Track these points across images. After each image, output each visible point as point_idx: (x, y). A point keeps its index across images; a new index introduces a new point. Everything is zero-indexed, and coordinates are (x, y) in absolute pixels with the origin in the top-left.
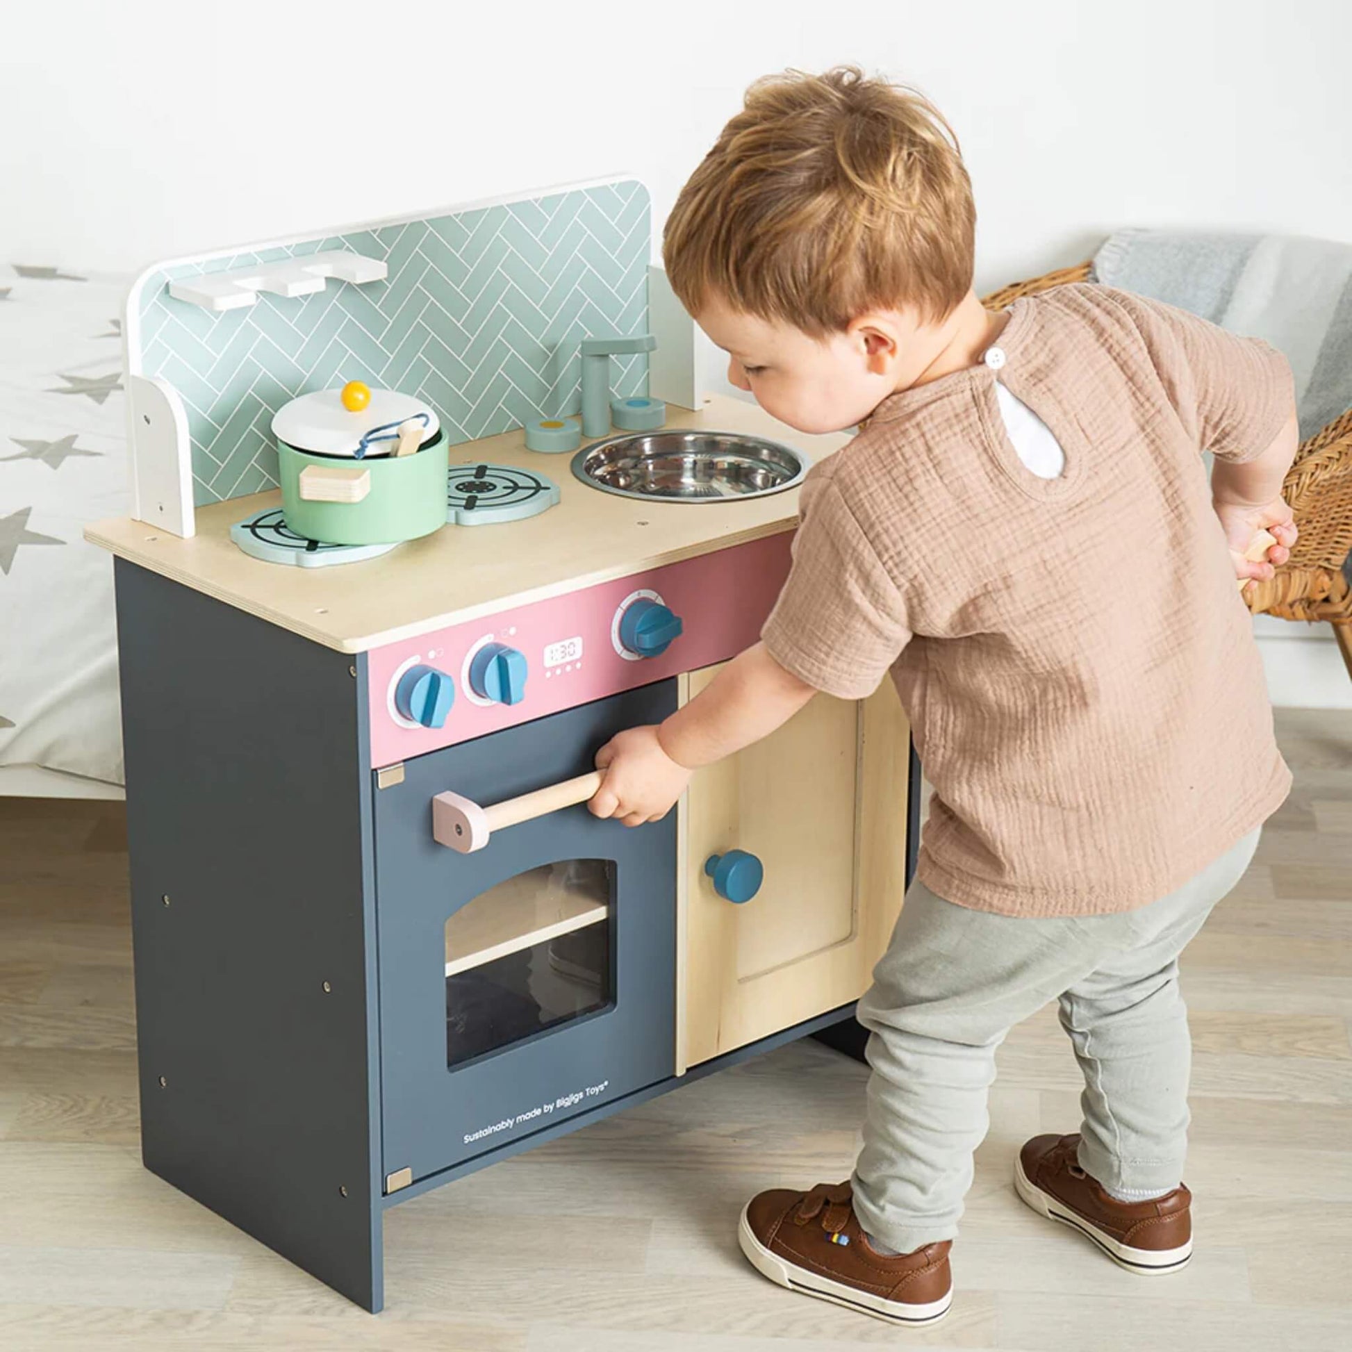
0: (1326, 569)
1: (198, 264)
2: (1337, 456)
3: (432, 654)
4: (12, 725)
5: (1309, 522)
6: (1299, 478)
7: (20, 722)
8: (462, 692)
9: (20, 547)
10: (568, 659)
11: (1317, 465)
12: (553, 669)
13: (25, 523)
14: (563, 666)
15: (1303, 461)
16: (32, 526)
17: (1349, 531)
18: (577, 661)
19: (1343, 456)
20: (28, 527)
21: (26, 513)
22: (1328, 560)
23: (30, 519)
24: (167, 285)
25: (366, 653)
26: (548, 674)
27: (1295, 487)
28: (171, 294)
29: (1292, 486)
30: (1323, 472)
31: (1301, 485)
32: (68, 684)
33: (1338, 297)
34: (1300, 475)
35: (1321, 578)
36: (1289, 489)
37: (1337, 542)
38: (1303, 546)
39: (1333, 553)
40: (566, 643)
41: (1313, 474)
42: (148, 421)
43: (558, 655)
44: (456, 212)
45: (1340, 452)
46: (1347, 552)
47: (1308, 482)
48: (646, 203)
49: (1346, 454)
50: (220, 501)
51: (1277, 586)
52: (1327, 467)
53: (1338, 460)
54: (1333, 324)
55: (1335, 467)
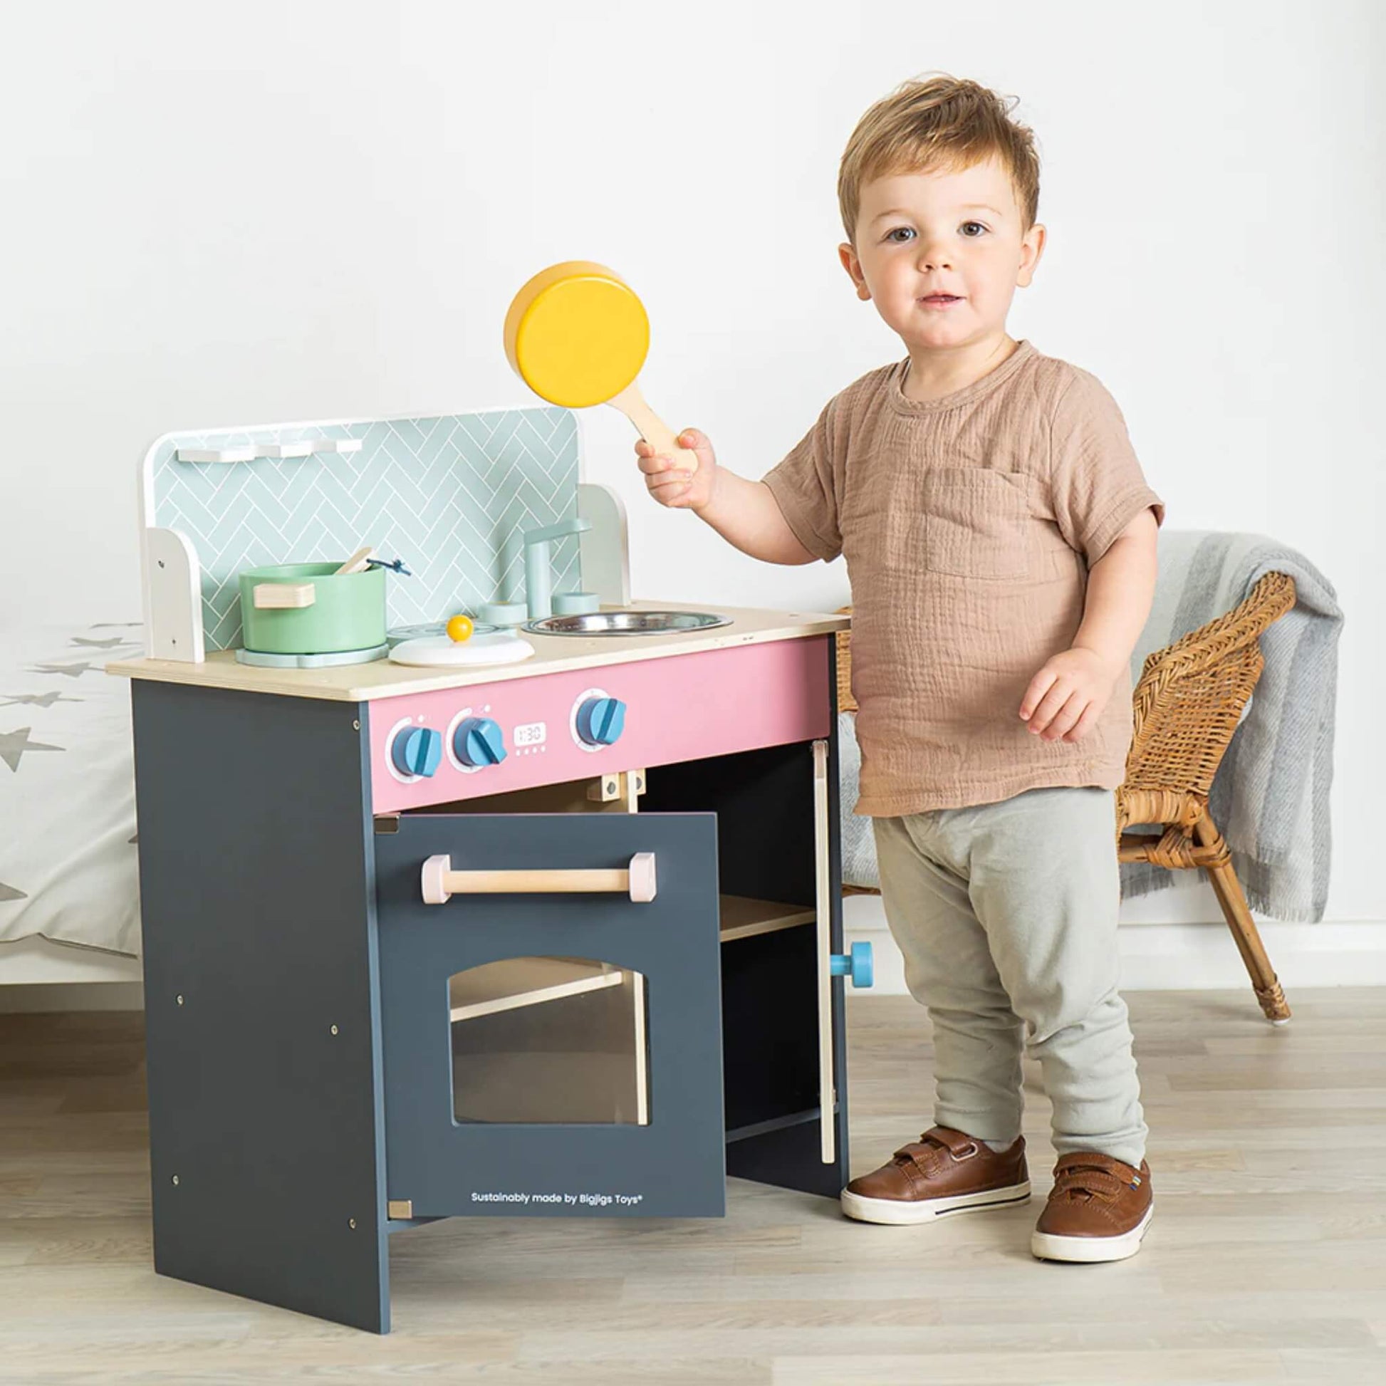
0: (1195, 793)
1: (202, 438)
2: (1192, 657)
3: (421, 719)
4: (25, 896)
5: (1174, 735)
6: (1160, 675)
7: (31, 893)
8: (447, 757)
9: (25, 752)
10: (534, 741)
11: (1175, 663)
12: (523, 748)
13: (27, 737)
14: (530, 747)
15: (1162, 660)
16: (32, 738)
17: (1212, 755)
18: (541, 745)
19: (1198, 658)
20: (29, 739)
21: (28, 730)
22: (1196, 784)
23: (31, 735)
24: (177, 452)
25: (366, 702)
26: (518, 753)
27: (1157, 683)
28: (180, 459)
29: (1154, 682)
30: (1181, 669)
31: (1162, 681)
32: (75, 856)
33: (1188, 569)
34: (1161, 672)
35: (1190, 804)
36: (1152, 685)
37: (1203, 766)
38: (1172, 763)
39: (1199, 777)
40: (533, 726)
41: (1172, 670)
42: (162, 566)
43: (526, 736)
44: (413, 417)
45: (1195, 655)
46: (1213, 777)
47: (1168, 678)
48: (572, 430)
49: (1201, 657)
50: (220, 650)
51: (1151, 802)
52: (1183, 665)
53: (1193, 661)
54: (1186, 592)
55: (1191, 666)
